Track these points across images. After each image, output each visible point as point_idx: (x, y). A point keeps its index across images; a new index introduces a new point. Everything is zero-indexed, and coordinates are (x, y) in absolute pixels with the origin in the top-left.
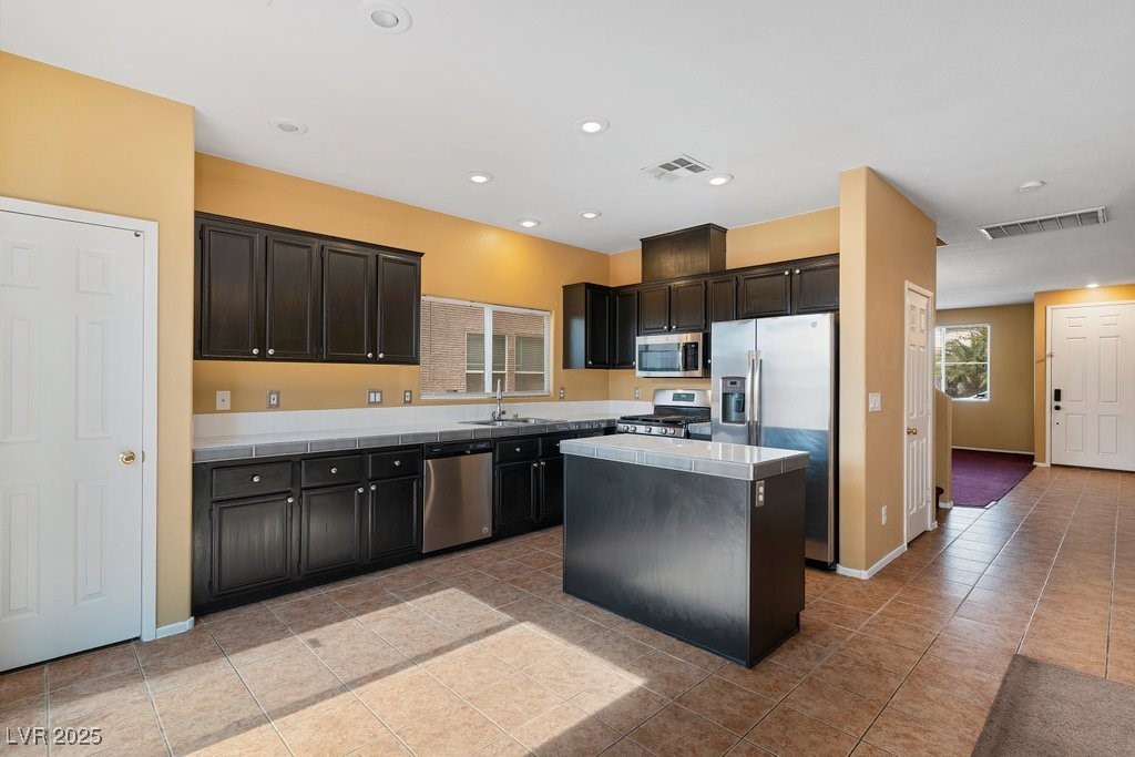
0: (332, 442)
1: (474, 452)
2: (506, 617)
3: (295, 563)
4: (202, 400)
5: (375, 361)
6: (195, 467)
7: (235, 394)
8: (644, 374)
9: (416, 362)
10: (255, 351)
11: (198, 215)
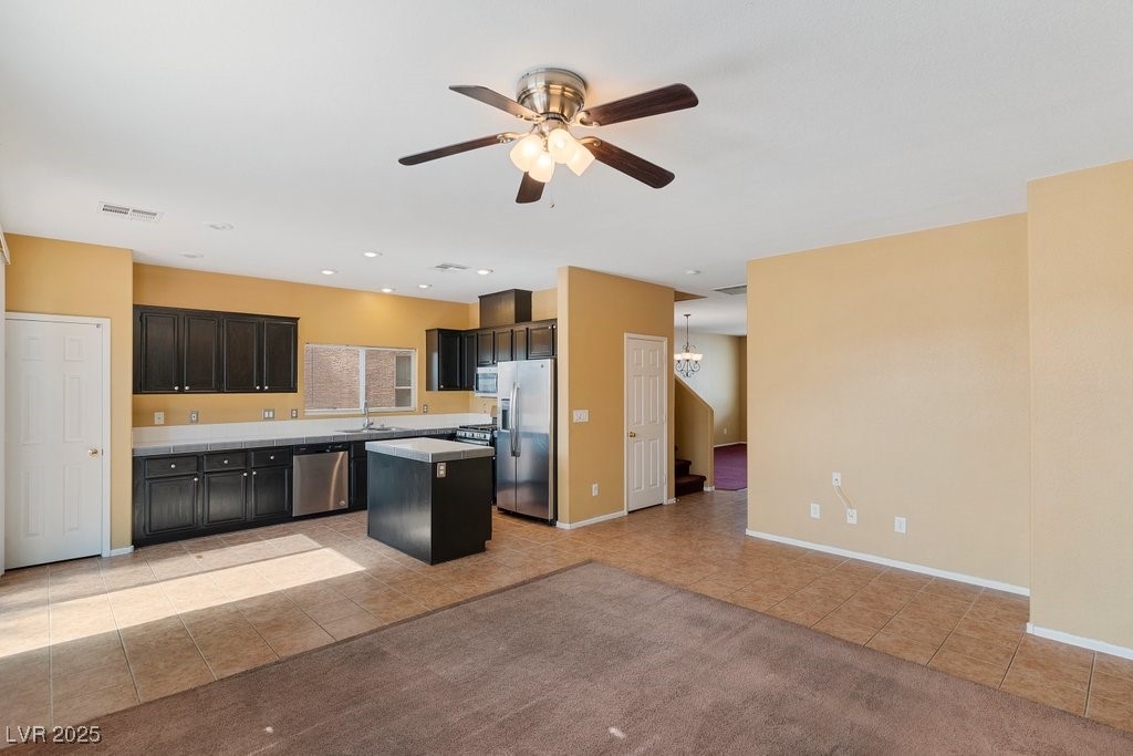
0: (225, 444)
1: (332, 451)
2: (316, 544)
3: (200, 519)
4: (140, 418)
5: (262, 391)
6: (134, 459)
7: (167, 414)
8: (483, 395)
9: (295, 390)
10: (176, 388)
11: (136, 307)
